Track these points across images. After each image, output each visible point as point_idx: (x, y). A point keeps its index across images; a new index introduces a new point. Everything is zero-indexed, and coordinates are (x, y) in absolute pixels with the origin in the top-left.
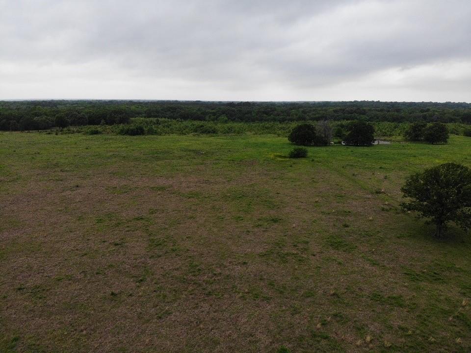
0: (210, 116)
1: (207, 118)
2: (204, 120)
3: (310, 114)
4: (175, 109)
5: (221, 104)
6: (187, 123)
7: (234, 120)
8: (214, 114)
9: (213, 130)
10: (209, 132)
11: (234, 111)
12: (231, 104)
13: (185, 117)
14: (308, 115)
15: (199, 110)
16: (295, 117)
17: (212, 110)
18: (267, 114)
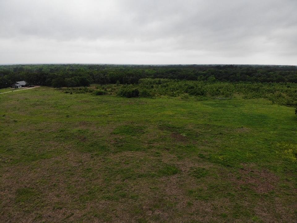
0: (201, 77)
1: (199, 78)
2: (197, 80)
3: (288, 76)
4: (175, 71)
5: (210, 67)
6: (182, 83)
7: (221, 80)
8: (204, 75)
9: (201, 92)
10: (198, 94)
11: (220, 72)
12: (218, 67)
13: (181, 78)
14: (287, 78)
15: (194, 71)
16: (275, 79)
17: (203, 71)
18: (249, 75)
